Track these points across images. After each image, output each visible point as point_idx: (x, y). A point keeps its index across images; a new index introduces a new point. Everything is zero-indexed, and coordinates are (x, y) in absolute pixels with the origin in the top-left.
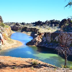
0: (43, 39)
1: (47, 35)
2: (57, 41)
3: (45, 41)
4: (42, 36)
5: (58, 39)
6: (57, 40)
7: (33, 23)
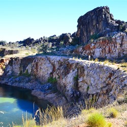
0: (7, 71)
1: (13, 63)
2: (29, 73)
3: (9, 73)
4: (4, 65)
5: (32, 70)
6: (30, 71)
7: (20, 42)
